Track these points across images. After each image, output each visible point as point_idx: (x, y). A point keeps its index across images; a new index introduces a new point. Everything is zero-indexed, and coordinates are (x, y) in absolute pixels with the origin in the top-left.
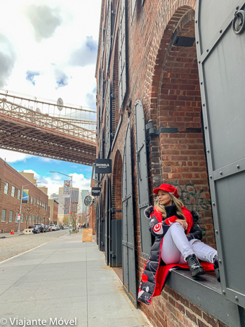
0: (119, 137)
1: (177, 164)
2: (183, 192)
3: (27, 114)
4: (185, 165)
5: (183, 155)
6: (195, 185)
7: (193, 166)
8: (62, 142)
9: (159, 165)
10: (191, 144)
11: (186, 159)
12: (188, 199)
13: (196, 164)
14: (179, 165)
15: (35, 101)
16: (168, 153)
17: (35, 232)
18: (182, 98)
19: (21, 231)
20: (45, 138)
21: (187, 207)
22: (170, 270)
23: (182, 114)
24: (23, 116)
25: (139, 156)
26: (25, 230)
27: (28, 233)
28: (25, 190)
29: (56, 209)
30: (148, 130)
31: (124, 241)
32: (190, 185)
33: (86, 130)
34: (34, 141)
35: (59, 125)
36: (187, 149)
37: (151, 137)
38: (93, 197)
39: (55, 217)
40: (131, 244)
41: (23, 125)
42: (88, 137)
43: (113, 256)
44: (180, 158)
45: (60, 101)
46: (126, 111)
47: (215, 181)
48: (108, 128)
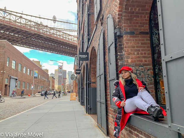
0: (94, 39)
1: (134, 54)
2: (137, 70)
3: (35, 26)
4: (139, 54)
5: (137, 49)
6: (145, 67)
7: (144, 55)
8: (56, 43)
9: (122, 55)
10: (143, 42)
11: (139, 50)
12: (140, 74)
13: (145, 54)
14: (135, 54)
15: (40, 18)
16: (129, 47)
17: (42, 95)
18: (137, 13)
19: (34, 94)
20: (46, 40)
21: (139, 79)
22: (131, 115)
23: (137, 23)
24: (32, 27)
25: (109, 49)
26: (36, 94)
27: (38, 95)
28: (35, 71)
29: (53, 82)
30: (116, 33)
31: (98, 99)
32: (142, 66)
33: (70, 35)
34: (39, 42)
35: (54, 32)
36: (140, 45)
37: (118, 38)
38: (76, 75)
39: (53, 86)
40: (103, 100)
41: (33, 32)
42: (71, 40)
43: (90, 108)
44: (136, 50)
45: (54, 17)
46: (99, 22)
47: (166, 62)
48: (86, 34)
